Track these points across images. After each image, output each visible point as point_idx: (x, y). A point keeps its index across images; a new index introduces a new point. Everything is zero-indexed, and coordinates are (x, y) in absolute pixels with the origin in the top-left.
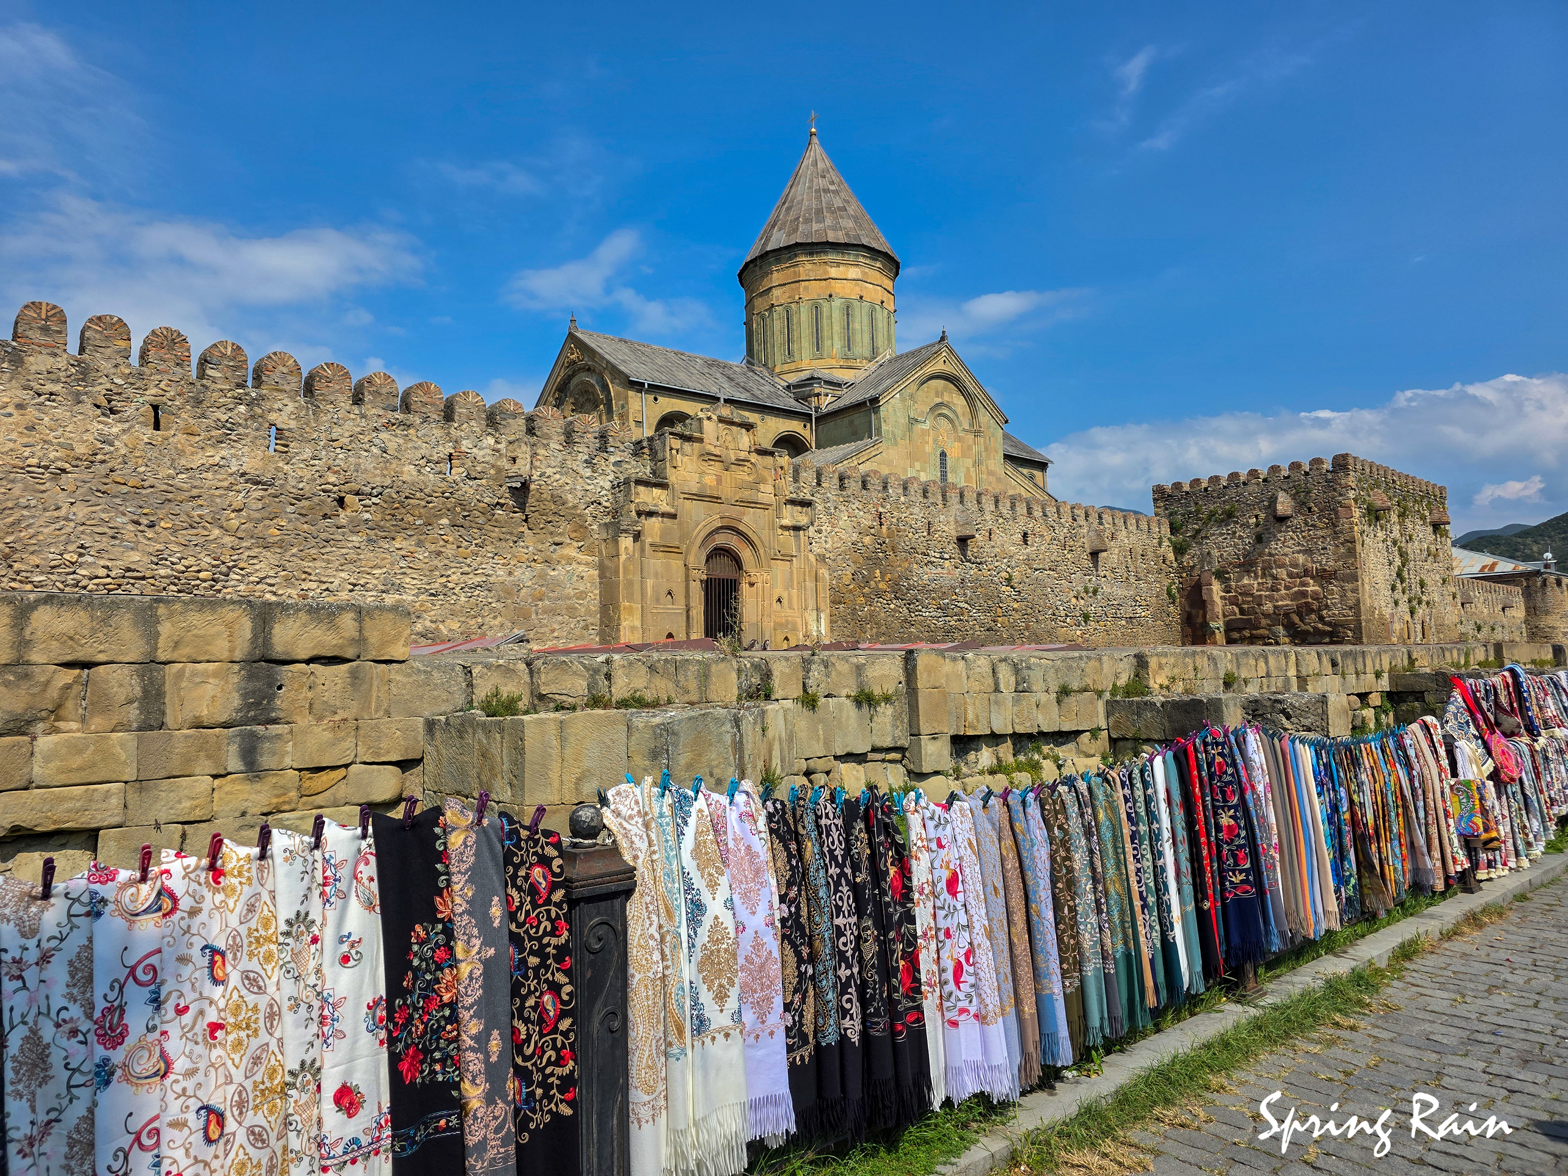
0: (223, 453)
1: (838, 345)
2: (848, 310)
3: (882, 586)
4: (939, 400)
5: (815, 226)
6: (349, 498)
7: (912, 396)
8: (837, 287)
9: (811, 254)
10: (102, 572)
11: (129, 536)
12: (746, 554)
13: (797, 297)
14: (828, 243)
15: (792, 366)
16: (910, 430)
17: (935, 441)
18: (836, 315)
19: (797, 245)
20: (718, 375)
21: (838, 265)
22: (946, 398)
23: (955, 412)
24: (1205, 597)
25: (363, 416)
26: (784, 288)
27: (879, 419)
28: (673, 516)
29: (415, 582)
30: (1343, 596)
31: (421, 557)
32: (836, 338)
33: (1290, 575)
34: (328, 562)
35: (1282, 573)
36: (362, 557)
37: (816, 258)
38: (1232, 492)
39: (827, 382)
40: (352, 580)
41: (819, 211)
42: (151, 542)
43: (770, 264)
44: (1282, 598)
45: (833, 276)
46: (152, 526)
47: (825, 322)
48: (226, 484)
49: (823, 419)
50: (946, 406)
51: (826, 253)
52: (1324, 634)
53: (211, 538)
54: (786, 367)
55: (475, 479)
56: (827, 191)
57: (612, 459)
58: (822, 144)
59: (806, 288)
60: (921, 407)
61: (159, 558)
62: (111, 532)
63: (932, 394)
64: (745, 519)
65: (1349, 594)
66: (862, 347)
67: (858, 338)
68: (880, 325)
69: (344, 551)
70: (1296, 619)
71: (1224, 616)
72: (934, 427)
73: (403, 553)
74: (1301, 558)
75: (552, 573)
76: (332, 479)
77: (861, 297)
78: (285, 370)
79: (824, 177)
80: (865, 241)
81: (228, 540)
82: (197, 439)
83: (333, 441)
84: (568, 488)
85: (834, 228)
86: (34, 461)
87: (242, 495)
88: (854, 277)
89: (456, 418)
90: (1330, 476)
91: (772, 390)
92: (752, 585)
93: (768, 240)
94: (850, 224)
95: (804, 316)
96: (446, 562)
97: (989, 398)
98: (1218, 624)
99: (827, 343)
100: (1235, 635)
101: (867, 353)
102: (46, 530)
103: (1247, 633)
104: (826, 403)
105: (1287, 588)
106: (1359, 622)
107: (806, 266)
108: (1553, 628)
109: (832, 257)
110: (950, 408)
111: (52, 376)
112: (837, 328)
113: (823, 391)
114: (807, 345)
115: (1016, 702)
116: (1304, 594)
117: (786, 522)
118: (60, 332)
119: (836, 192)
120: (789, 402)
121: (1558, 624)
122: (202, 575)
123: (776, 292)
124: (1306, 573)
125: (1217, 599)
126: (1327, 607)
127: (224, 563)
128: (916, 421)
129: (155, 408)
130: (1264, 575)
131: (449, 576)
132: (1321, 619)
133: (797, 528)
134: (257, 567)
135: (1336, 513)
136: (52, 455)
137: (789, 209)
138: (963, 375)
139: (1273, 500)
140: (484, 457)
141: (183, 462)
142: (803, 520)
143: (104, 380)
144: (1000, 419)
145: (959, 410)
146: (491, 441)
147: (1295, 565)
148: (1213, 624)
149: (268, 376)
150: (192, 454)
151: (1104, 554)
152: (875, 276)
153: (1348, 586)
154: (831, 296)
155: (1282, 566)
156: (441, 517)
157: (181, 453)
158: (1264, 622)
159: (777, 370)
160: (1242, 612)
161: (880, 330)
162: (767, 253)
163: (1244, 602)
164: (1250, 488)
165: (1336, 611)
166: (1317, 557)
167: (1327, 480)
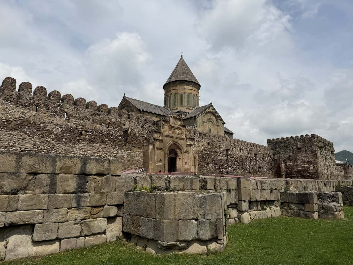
0: (53, 119)
1: (186, 104)
3: (209, 160)
4: (209, 118)
5: (182, 77)
6: (83, 132)
7: (203, 117)
8: (186, 91)
9: (181, 83)
10: (19, 149)
11: (27, 139)
12: (178, 151)
13: (177, 92)
14: (185, 81)
15: (175, 108)
16: (203, 124)
17: (209, 127)
18: (186, 97)
19: (178, 81)
20: (158, 109)
21: (187, 86)
22: (211, 117)
23: (213, 121)
24: (280, 167)
25: (88, 112)
26: (174, 90)
27: (196, 121)
28: (162, 141)
29: (98, 155)
31: (100, 148)
32: (186, 102)
33: (301, 162)
34: (77, 148)
35: (299, 162)
36: (85, 148)
38: (287, 141)
39: (184, 112)
40: (82, 154)
41: (183, 73)
42: (32, 141)
43: (171, 85)
44: (299, 168)
45: (186, 88)
46: (33, 137)
47: (183, 98)
48: (53, 127)
50: (211, 119)
52: (310, 176)
53: (48, 141)
55: (115, 129)
56: (185, 69)
57: (148, 126)
59: (179, 91)
60: (205, 119)
61: (34, 146)
62: (22, 138)
63: (208, 116)
64: (179, 142)
65: (315, 167)
66: (192, 104)
67: (191, 102)
68: (196, 100)
69: (81, 146)
70: (302, 173)
71: (285, 171)
72: (208, 124)
73: (96, 147)
74: (303, 158)
75: (132, 154)
76: (80, 127)
77: (192, 93)
78: (70, 99)
79: (184, 66)
80: (193, 81)
81: (52, 142)
82: (47, 115)
83: (80, 117)
84: (137, 132)
85: (187, 77)
86: (4, 118)
87: (57, 130)
88: (190, 89)
89: (111, 113)
91: (171, 113)
92: (180, 159)
95: (179, 96)
96: (107, 150)
98: (283, 173)
99: (184, 103)
100: (287, 176)
102: (5, 137)
103: (290, 176)
104: (183, 117)
105: (300, 165)
106: (318, 173)
107: (179, 86)
109: (185, 84)
111: (11, 97)
112: (186, 100)
113: (183, 114)
114: (179, 103)
115: (261, 192)
116: (304, 167)
117: (188, 143)
118: (14, 85)
119: (187, 69)
122: (45, 150)
123: (172, 91)
124: (305, 162)
125: (283, 167)
126: (310, 170)
127: (50, 148)
128: (204, 122)
129: (37, 106)
130: (294, 162)
131: (107, 153)
132: (309, 173)
133: (190, 145)
134: (59, 149)
135: (312, 148)
136: (9, 117)
137: (176, 72)
138: (215, 112)
139: (297, 144)
140: (117, 123)
141: (43, 121)
142: (192, 143)
143: (24, 98)
144: (223, 123)
146: (119, 119)
147: (302, 160)
149: (66, 100)
150: (45, 119)
151: (258, 155)
152: (195, 89)
153: (315, 165)
154: (185, 93)
155: (299, 160)
156: (106, 138)
157: (42, 119)
158: (295, 173)
159: (172, 109)
160: (289, 170)
162: (171, 82)
164: (291, 141)
165: (312, 171)
166: (307, 158)
167: (310, 140)
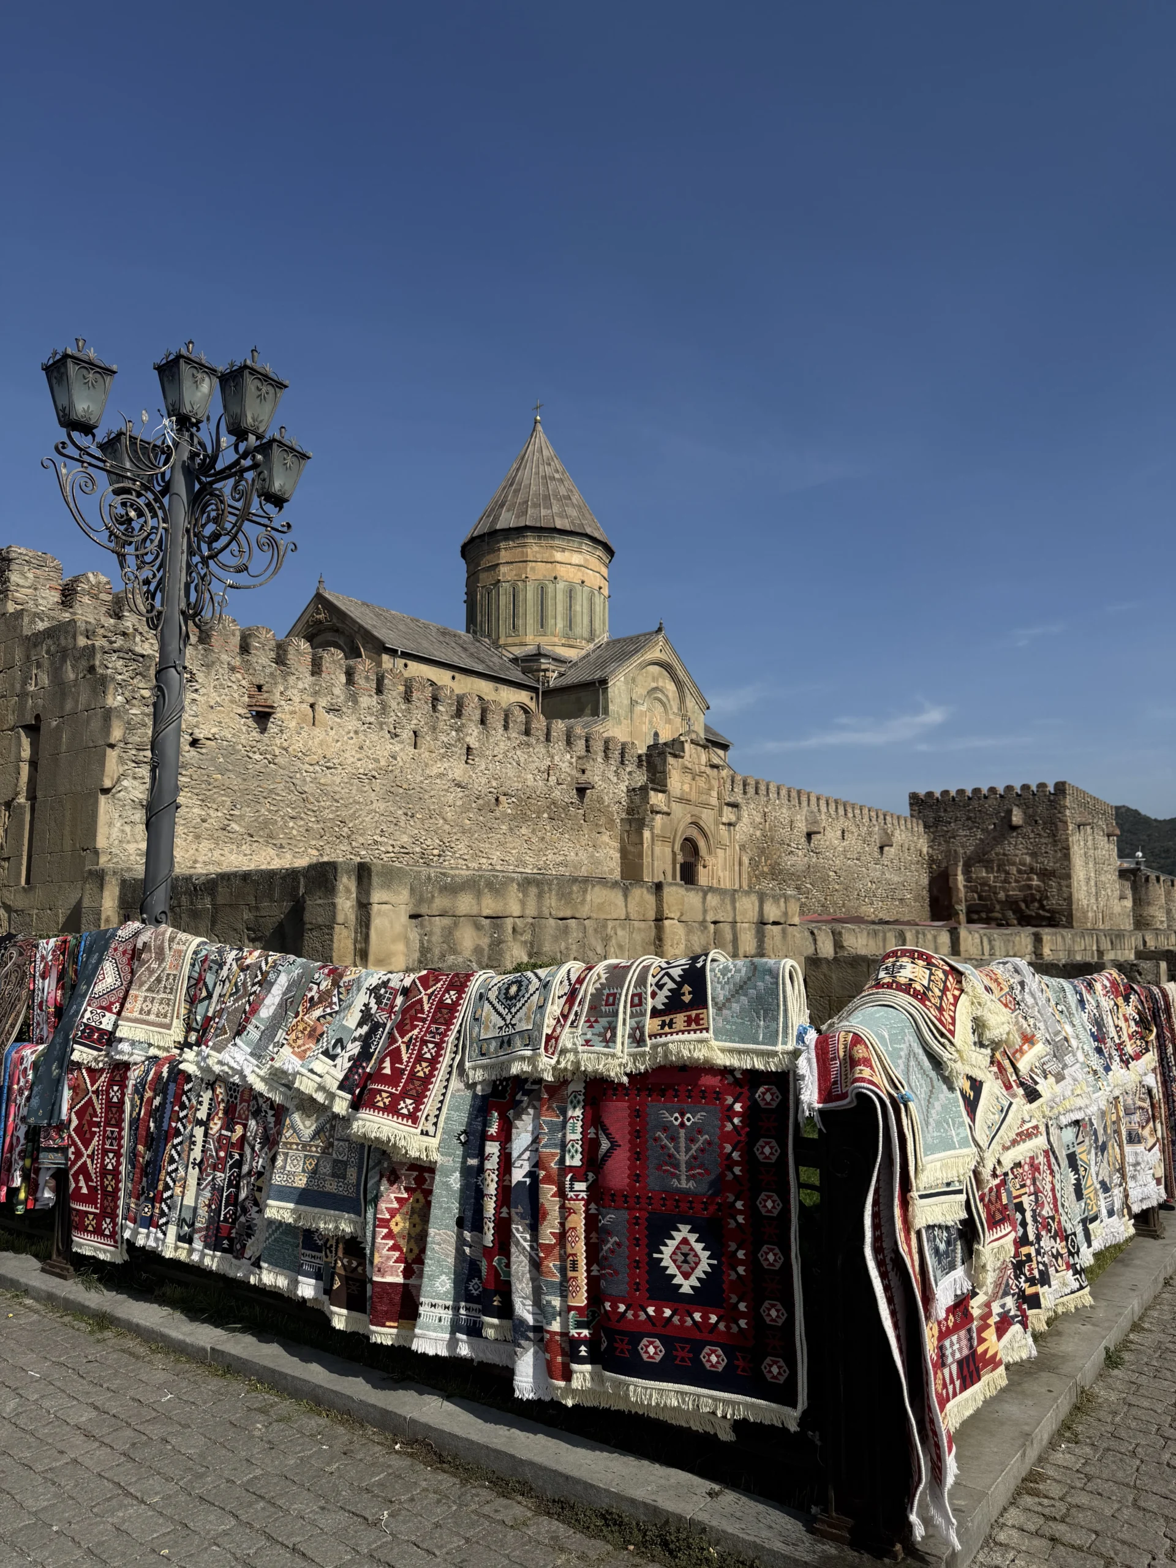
0: (446, 765)
1: (560, 624)
2: (570, 593)
3: (766, 869)
4: (654, 685)
5: (543, 512)
6: (502, 798)
7: (634, 680)
8: (562, 571)
9: (539, 537)
10: (390, 849)
11: (402, 824)
12: (702, 844)
13: (524, 576)
14: (555, 529)
15: (517, 640)
16: (631, 711)
17: (651, 722)
18: (560, 597)
19: (526, 527)
20: (454, 645)
21: (563, 550)
22: (661, 684)
23: (667, 696)
24: (951, 885)
25: (509, 739)
26: (511, 566)
27: (606, 700)
28: (668, 814)
29: (533, 860)
30: (1060, 890)
31: (534, 841)
32: (559, 617)
33: (1019, 871)
34: (492, 844)
35: (1014, 870)
36: (507, 840)
37: (543, 542)
38: (975, 803)
39: (554, 659)
40: (502, 858)
41: (547, 498)
42: (414, 828)
43: (498, 542)
44: (1014, 890)
45: (559, 560)
46: (412, 817)
47: (550, 602)
48: (446, 787)
49: (549, 693)
50: (661, 691)
51: (553, 538)
52: (1043, 918)
53: (439, 825)
54: (510, 640)
55: (561, 784)
56: (553, 478)
58: (545, 432)
59: (533, 569)
60: (640, 691)
61: (416, 840)
62: (395, 821)
63: (650, 679)
64: (704, 816)
65: (1064, 889)
66: (582, 627)
67: (578, 619)
68: (598, 609)
69: (499, 836)
70: (1023, 906)
71: (966, 901)
72: (649, 709)
73: (526, 838)
74: (1028, 859)
75: (597, 854)
76: (494, 784)
77: (583, 582)
78: (473, 706)
79: (549, 464)
80: (589, 531)
81: (447, 827)
82: (434, 755)
83: (495, 757)
84: (605, 791)
85: (561, 516)
86: (361, 771)
87: (453, 795)
88: (577, 562)
89: (552, 739)
90: (1052, 798)
91: (500, 661)
92: (705, 867)
93: (496, 518)
94: (573, 512)
95: (530, 594)
96: (548, 845)
97: (695, 685)
98: (961, 908)
99: (551, 622)
100: (975, 917)
101: (586, 634)
102: (367, 819)
103: (984, 915)
104: (553, 679)
105: (1017, 881)
106: (1071, 910)
107: (534, 548)
108: (1153, 917)
109: (558, 542)
110: (663, 692)
112: (560, 608)
113: (552, 667)
114: (532, 621)
116: (1030, 887)
117: (724, 820)
119: (561, 481)
120: (517, 675)
121: (1157, 914)
122: (434, 852)
123: (503, 569)
124: (1032, 870)
125: (961, 886)
126: (1047, 898)
127: (443, 844)
128: (637, 702)
129: (415, 732)
130: (998, 871)
131: (547, 856)
132: (1042, 907)
133: (730, 824)
134: (458, 847)
135: (1056, 826)
136: (371, 766)
137: (517, 491)
138: (675, 664)
139: (1009, 812)
140: (565, 768)
141: (427, 771)
142: (734, 818)
143: (392, 714)
144: (703, 706)
145: (670, 695)
146: (568, 756)
147: (1024, 865)
148: (958, 907)
149: (466, 710)
150: (431, 766)
151: (888, 848)
152: (594, 563)
153: (1064, 883)
154: (555, 578)
155: (1014, 864)
156: (544, 812)
157: (426, 765)
158: (998, 907)
159: (502, 642)
160: (980, 898)
161: (597, 613)
162: (496, 531)
163: (982, 891)
164: (990, 801)
165: (1053, 902)
166: (1040, 859)
167: (1050, 801)
